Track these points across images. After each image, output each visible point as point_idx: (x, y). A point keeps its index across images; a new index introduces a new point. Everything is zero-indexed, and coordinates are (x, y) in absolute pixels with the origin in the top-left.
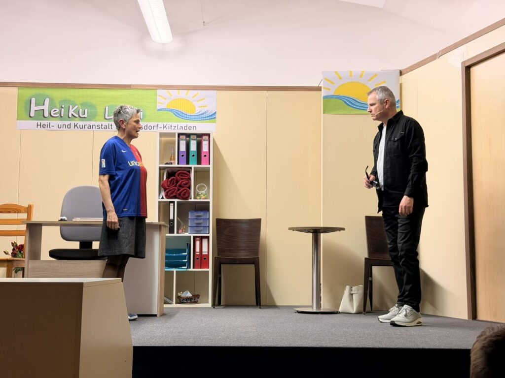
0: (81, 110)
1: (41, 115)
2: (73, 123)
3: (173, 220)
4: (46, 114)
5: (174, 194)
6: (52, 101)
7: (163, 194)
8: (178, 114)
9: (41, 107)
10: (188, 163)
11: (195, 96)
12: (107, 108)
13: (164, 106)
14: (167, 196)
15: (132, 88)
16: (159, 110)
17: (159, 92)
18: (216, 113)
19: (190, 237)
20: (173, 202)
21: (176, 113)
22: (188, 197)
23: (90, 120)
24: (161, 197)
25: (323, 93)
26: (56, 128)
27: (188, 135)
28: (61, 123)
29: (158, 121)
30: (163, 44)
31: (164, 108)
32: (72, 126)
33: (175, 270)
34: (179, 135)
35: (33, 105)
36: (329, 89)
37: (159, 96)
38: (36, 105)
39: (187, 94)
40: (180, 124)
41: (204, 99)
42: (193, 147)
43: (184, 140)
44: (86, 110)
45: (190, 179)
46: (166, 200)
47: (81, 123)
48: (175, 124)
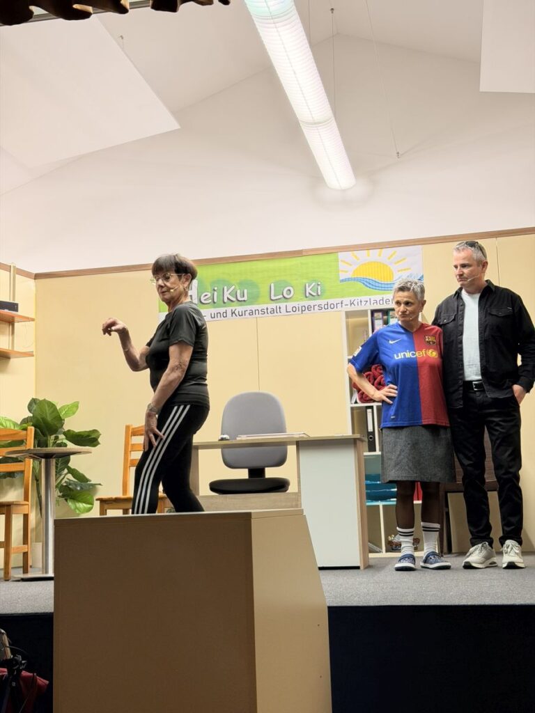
0: (239, 292)
2: (229, 310)
3: (373, 433)
6: (200, 282)
7: (356, 396)
8: (370, 283)
11: (392, 256)
12: (272, 285)
13: (350, 275)
14: (362, 400)
15: (304, 254)
16: (342, 281)
17: (341, 255)
18: (423, 276)
20: (371, 407)
21: (366, 282)
23: (251, 303)
24: (354, 401)
27: (386, 312)
28: (214, 311)
29: (343, 297)
30: (344, 191)
31: (350, 277)
32: (229, 313)
33: (381, 504)
34: (373, 312)
37: (342, 261)
39: (380, 255)
40: (373, 298)
41: (404, 259)
43: (380, 319)
44: (246, 291)
46: (360, 404)
47: (239, 309)
48: (367, 298)
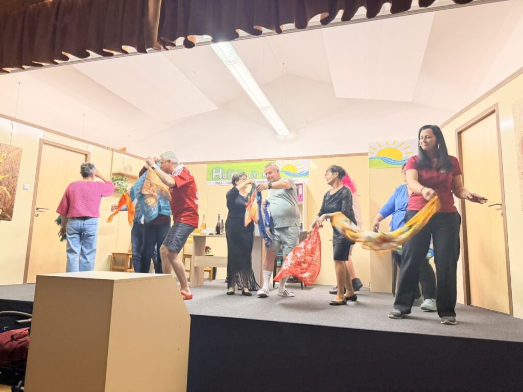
1: (218, 177)
6: (223, 170)
8: (288, 173)
9: (218, 174)
11: (297, 163)
17: (278, 161)
18: (308, 172)
21: (286, 173)
25: (369, 156)
26: (224, 184)
28: (227, 181)
30: (286, 136)
37: (277, 164)
38: (216, 172)
39: (292, 162)
41: (302, 164)
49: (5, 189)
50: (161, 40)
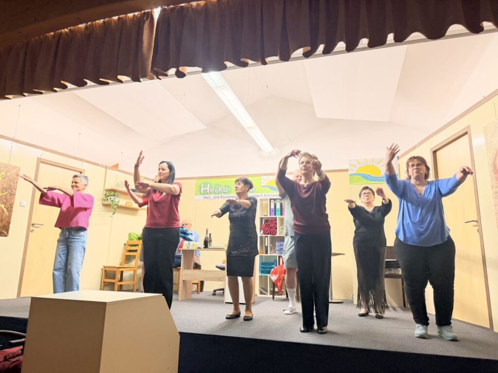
0: (224, 189)
1: (206, 192)
2: (220, 195)
3: (267, 247)
4: (208, 192)
5: (267, 232)
6: (210, 185)
7: (262, 232)
9: (206, 189)
10: (275, 215)
13: (265, 185)
14: (264, 233)
16: (262, 187)
17: (262, 177)
19: (276, 256)
20: (267, 237)
21: (271, 187)
22: (276, 233)
23: (228, 194)
25: (350, 172)
26: (212, 198)
27: (275, 200)
28: (215, 196)
29: (262, 193)
32: (220, 197)
33: (269, 275)
34: (270, 199)
35: (202, 187)
36: (353, 170)
37: (262, 179)
38: (204, 187)
40: (273, 194)
42: (278, 207)
43: (274, 202)
44: (227, 189)
45: (276, 224)
46: (264, 235)
47: (224, 195)
48: (271, 194)
49: (3, 206)
50: (155, 71)
